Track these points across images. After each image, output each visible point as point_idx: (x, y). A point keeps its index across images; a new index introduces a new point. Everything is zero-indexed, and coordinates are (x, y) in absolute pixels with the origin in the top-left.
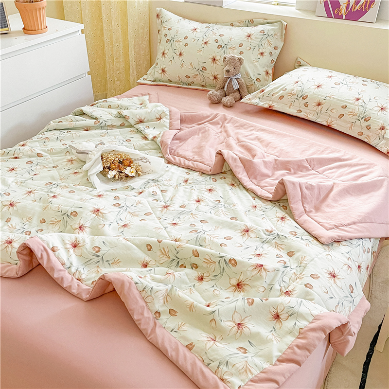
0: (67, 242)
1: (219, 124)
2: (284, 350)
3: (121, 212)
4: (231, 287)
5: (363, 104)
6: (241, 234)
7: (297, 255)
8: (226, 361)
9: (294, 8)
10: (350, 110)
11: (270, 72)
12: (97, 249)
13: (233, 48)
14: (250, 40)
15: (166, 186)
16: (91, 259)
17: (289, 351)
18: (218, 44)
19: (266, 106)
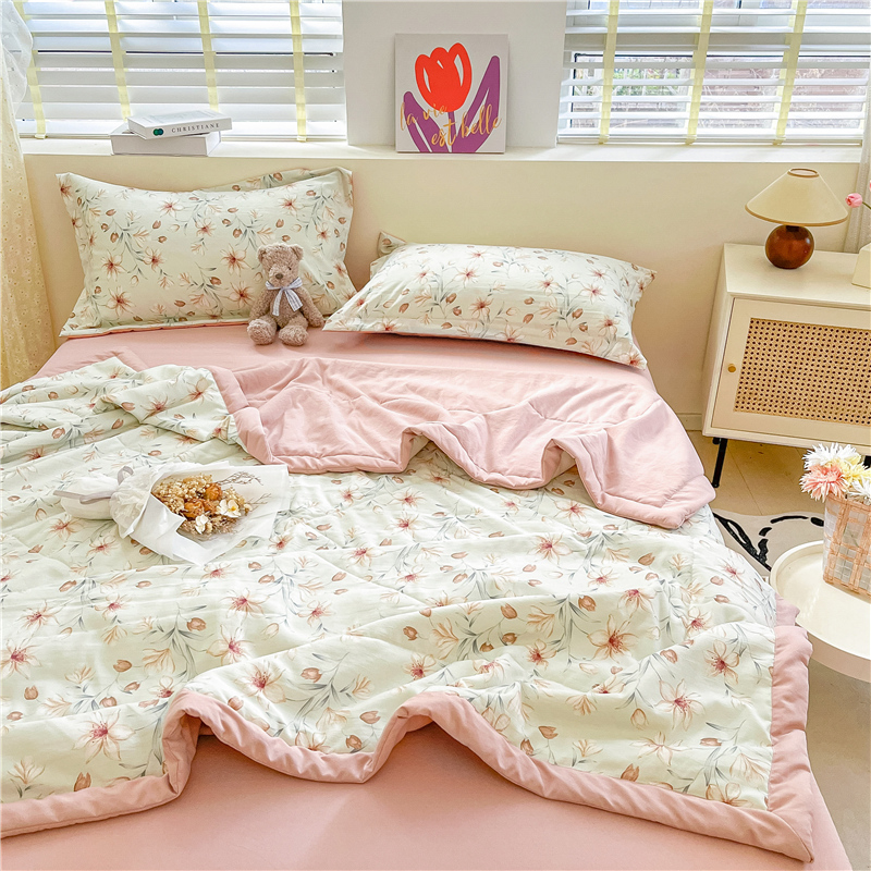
0: (245, 681)
1: (316, 379)
2: (770, 714)
3: (286, 589)
4: (598, 650)
5: (560, 290)
6: (544, 555)
7: (660, 558)
8: (714, 769)
9: (345, 145)
10: (542, 305)
11: (343, 267)
12: (312, 674)
13: (267, 232)
14: (294, 212)
15: (318, 516)
16: (311, 699)
17: (780, 711)
18: (232, 228)
19: (379, 328)
